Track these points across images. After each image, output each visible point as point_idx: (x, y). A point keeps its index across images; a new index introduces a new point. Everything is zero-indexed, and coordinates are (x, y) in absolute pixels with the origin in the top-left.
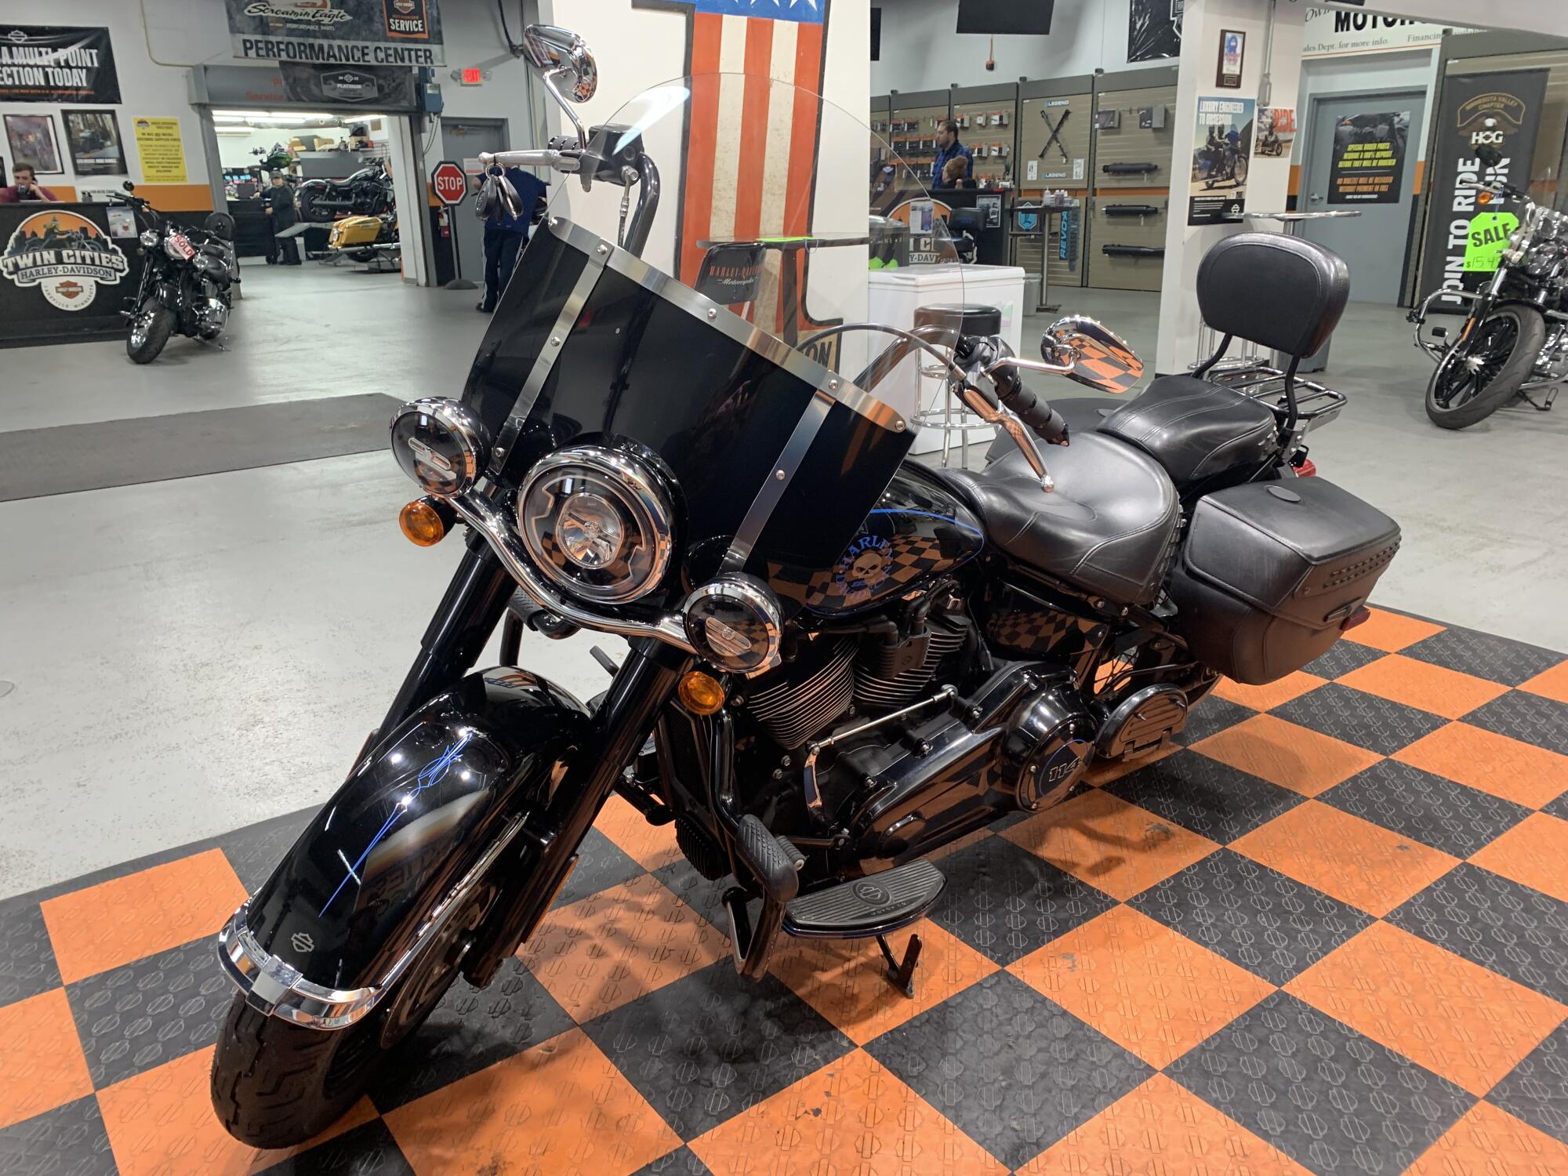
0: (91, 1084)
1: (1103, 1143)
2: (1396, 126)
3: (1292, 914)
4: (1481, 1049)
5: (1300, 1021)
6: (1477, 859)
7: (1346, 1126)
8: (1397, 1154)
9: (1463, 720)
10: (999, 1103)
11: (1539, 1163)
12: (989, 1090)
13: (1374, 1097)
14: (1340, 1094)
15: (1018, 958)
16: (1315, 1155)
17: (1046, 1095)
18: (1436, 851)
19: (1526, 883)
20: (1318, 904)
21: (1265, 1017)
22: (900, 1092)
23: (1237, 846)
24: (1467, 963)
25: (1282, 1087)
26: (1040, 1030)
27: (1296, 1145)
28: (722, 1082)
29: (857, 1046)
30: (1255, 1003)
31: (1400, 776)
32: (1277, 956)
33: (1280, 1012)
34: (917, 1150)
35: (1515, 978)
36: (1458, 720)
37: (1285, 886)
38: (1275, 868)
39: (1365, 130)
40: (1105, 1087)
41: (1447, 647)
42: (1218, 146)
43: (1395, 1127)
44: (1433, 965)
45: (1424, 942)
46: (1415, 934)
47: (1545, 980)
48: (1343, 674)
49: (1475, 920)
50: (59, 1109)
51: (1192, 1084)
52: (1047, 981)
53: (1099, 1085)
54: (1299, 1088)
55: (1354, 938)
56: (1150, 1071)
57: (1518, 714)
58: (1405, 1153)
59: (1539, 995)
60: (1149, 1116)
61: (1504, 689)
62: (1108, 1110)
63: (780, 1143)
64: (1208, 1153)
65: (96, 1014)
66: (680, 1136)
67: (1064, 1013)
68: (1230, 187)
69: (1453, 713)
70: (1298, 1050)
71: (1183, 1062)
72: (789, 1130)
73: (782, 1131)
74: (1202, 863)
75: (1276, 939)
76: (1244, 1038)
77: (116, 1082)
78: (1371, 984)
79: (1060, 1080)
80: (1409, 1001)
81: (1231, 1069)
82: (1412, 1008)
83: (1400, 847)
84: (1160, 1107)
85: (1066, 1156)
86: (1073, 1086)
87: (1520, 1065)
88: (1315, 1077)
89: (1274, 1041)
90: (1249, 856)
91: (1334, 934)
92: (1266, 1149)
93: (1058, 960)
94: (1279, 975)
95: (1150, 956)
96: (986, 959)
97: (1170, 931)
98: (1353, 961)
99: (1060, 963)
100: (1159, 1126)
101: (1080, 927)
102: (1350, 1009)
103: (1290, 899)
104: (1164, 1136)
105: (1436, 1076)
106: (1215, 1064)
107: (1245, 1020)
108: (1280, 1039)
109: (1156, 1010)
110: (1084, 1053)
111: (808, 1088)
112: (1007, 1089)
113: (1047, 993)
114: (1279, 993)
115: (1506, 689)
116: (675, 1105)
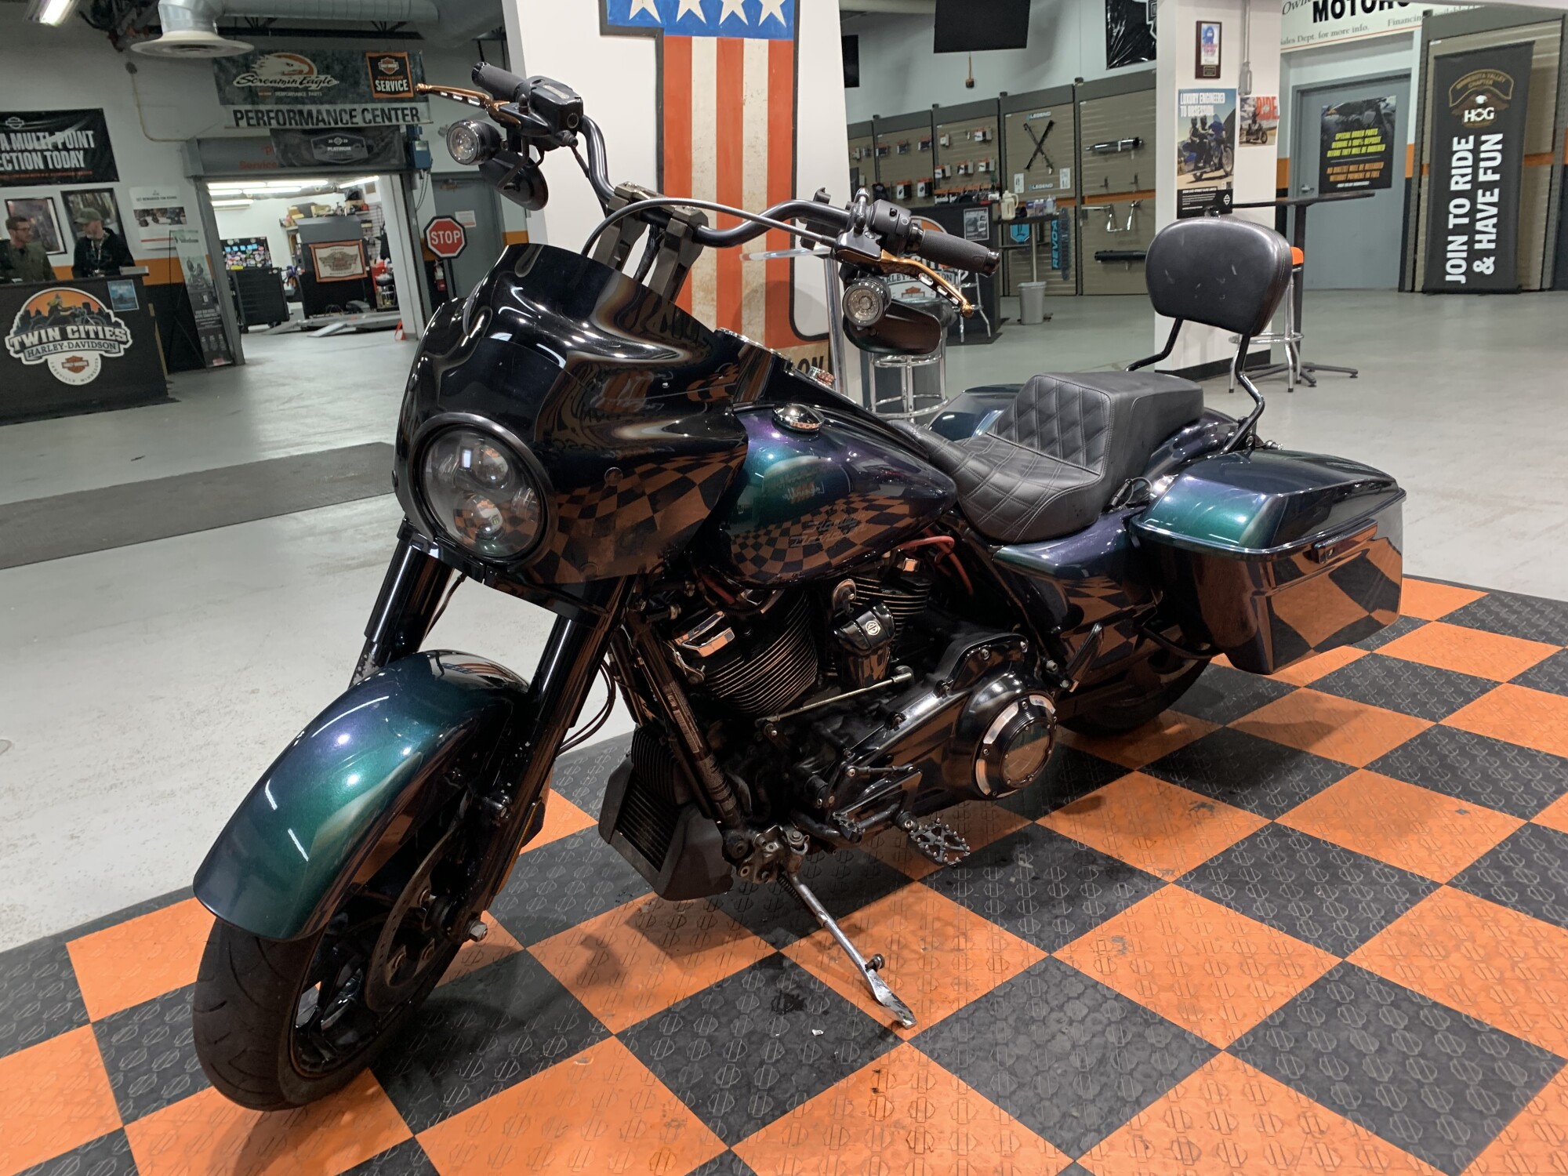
0: (119, 1118)
1: (1169, 1126)
2: (1383, 111)
3: (1351, 884)
5: (1368, 990)
6: (1540, 819)
7: (1427, 1096)
8: (1485, 1122)
9: (1513, 681)
10: (1055, 1090)
12: (1042, 1078)
13: (1454, 1065)
14: (1417, 1063)
15: (1065, 944)
16: (1397, 1127)
17: (1105, 1080)
18: (1496, 812)
20: (1377, 873)
21: (1332, 991)
22: (950, 1084)
23: (1286, 819)
24: (1541, 924)
25: (1355, 1060)
26: (1093, 1015)
27: (1372, 1117)
28: (765, 1083)
29: (903, 1042)
30: (1319, 976)
31: (1453, 741)
32: (1338, 928)
33: (1344, 983)
34: (972, 1143)
36: (1509, 682)
37: (1340, 856)
38: (1329, 840)
39: (1351, 118)
40: (1166, 1069)
41: (1489, 612)
42: (1203, 136)
43: (1480, 1095)
44: (1506, 927)
45: (1493, 904)
46: (1484, 897)
48: (1383, 644)
49: (1545, 881)
50: (87, 1145)
51: (1259, 1062)
52: (1098, 965)
53: (1160, 1068)
55: (1419, 905)
56: (1213, 1051)
58: (1493, 1121)
61: (1554, 649)
62: (1171, 1093)
63: (828, 1142)
64: (1282, 1131)
65: (121, 1050)
66: (724, 1140)
67: (1118, 997)
69: (1503, 676)
70: (1369, 1021)
71: (1247, 1040)
72: (836, 1128)
73: (829, 1131)
74: (1252, 838)
75: (1337, 912)
76: (1310, 1012)
77: (145, 1115)
78: (1440, 949)
80: (1482, 965)
81: (1299, 1045)
82: (1486, 971)
88: (1389, 1047)
89: (1342, 1013)
90: (1300, 829)
92: (1344, 1124)
93: (1108, 943)
94: (1342, 946)
95: (1203, 934)
96: (1032, 947)
97: (1223, 908)
98: (1418, 928)
99: (1109, 946)
100: (1227, 1109)
101: (1128, 910)
102: (1421, 977)
103: (1347, 869)
104: (1233, 1116)
105: (1520, 1040)
106: (1281, 1040)
107: (1310, 993)
108: (1348, 1011)
109: (1214, 988)
110: (1142, 1035)
111: (854, 1085)
112: (1063, 1076)
113: (1098, 977)
114: (1343, 965)
115: (1557, 649)
116: (717, 1110)
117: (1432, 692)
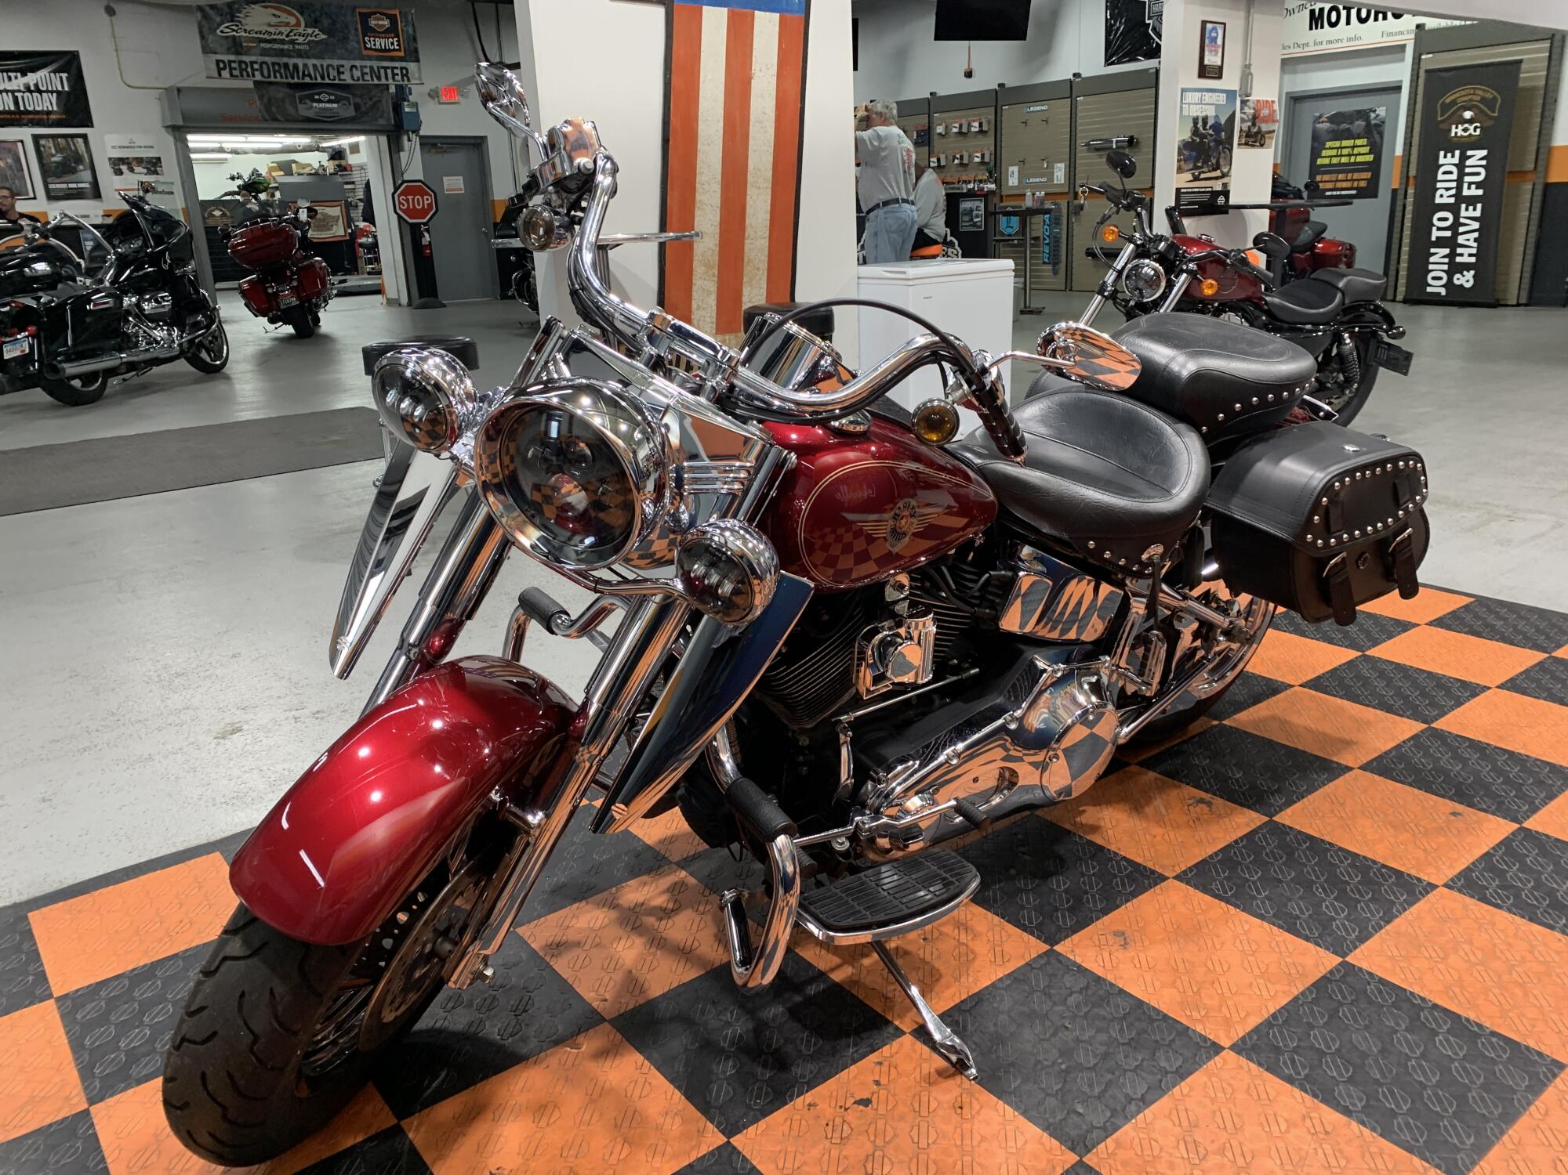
0: (84, 1099)
2: (1373, 122)
3: (1349, 884)
5: (1369, 992)
6: (1532, 824)
7: (1429, 1098)
8: (1488, 1126)
9: (1501, 687)
10: (1060, 1086)
12: (1047, 1073)
13: (1456, 1067)
15: (1067, 937)
16: (1401, 1129)
17: (1110, 1076)
18: (1490, 816)
20: (1375, 874)
21: (1333, 991)
23: (1285, 818)
24: (1536, 927)
25: (1358, 1060)
26: (1096, 1010)
30: (1319, 976)
31: (1444, 743)
32: (1338, 927)
33: (1345, 982)
34: (977, 1139)
36: (1498, 687)
37: (1338, 856)
38: (1326, 838)
39: (1342, 127)
40: (1171, 1067)
41: (1477, 617)
42: (1203, 136)
43: (1482, 1099)
44: (1502, 931)
45: (1489, 907)
46: (1480, 900)
48: (1374, 645)
49: (1538, 885)
50: (50, 1125)
51: (1263, 1061)
52: (1100, 959)
53: (1164, 1065)
54: (1376, 1062)
55: (1416, 906)
56: (1217, 1049)
57: (1558, 680)
58: (1495, 1125)
61: (1541, 656)
62: (1177, 1090)
63: (829, 1136)
64: (1287, 1131)
65: (87, 1027)
67: (1121, 991)
68: (1217, 178)
69: (1492, 681)
70: (1370, 1022)
71: (1251, 1038)
72: (838, 1121)
73: (831, 1123)
74: (1250, 836)
75: (1336, 911)
76: (1312, 1012)
77: (111, 1096)
78: (1439, 952)
79: (1122, 1061)
80: (1481, 968)
81: (1302, 1044)
82: (1484, 975)
83: (1454, 814)
84: (1230, 1085)
85: (1137, 1141)
86: (1137, 1067)
88: (1391, 1048)
89: (1343, 1014)
90: (1298, 828)
91: (1395, 903)
92: (1349, 1124)
93: (1109, 938)
94: (1342, 946)
95: (1205, 930)
96: (1033, 940)
97: (1224, 905)
98: (1417, 930)
99: (1111, 939)
100: (1232, 1105)
101: (1129, 904)
102: (1420, 979)
103: (1345, 868)
104: (1238, 1115)
105: (1518, 1044)
106: (1284, 1039)
107: (1311, 993)
108: (1350, 1011)
109: (1216, 984)
110: (1145, 1031)
111: (855, 1077)
112: (1067, 1072)
113: (1100, 972)
114: (1344, 964)
115: (1543, 656)
116: (716, 1100)
117: (1424, 694)
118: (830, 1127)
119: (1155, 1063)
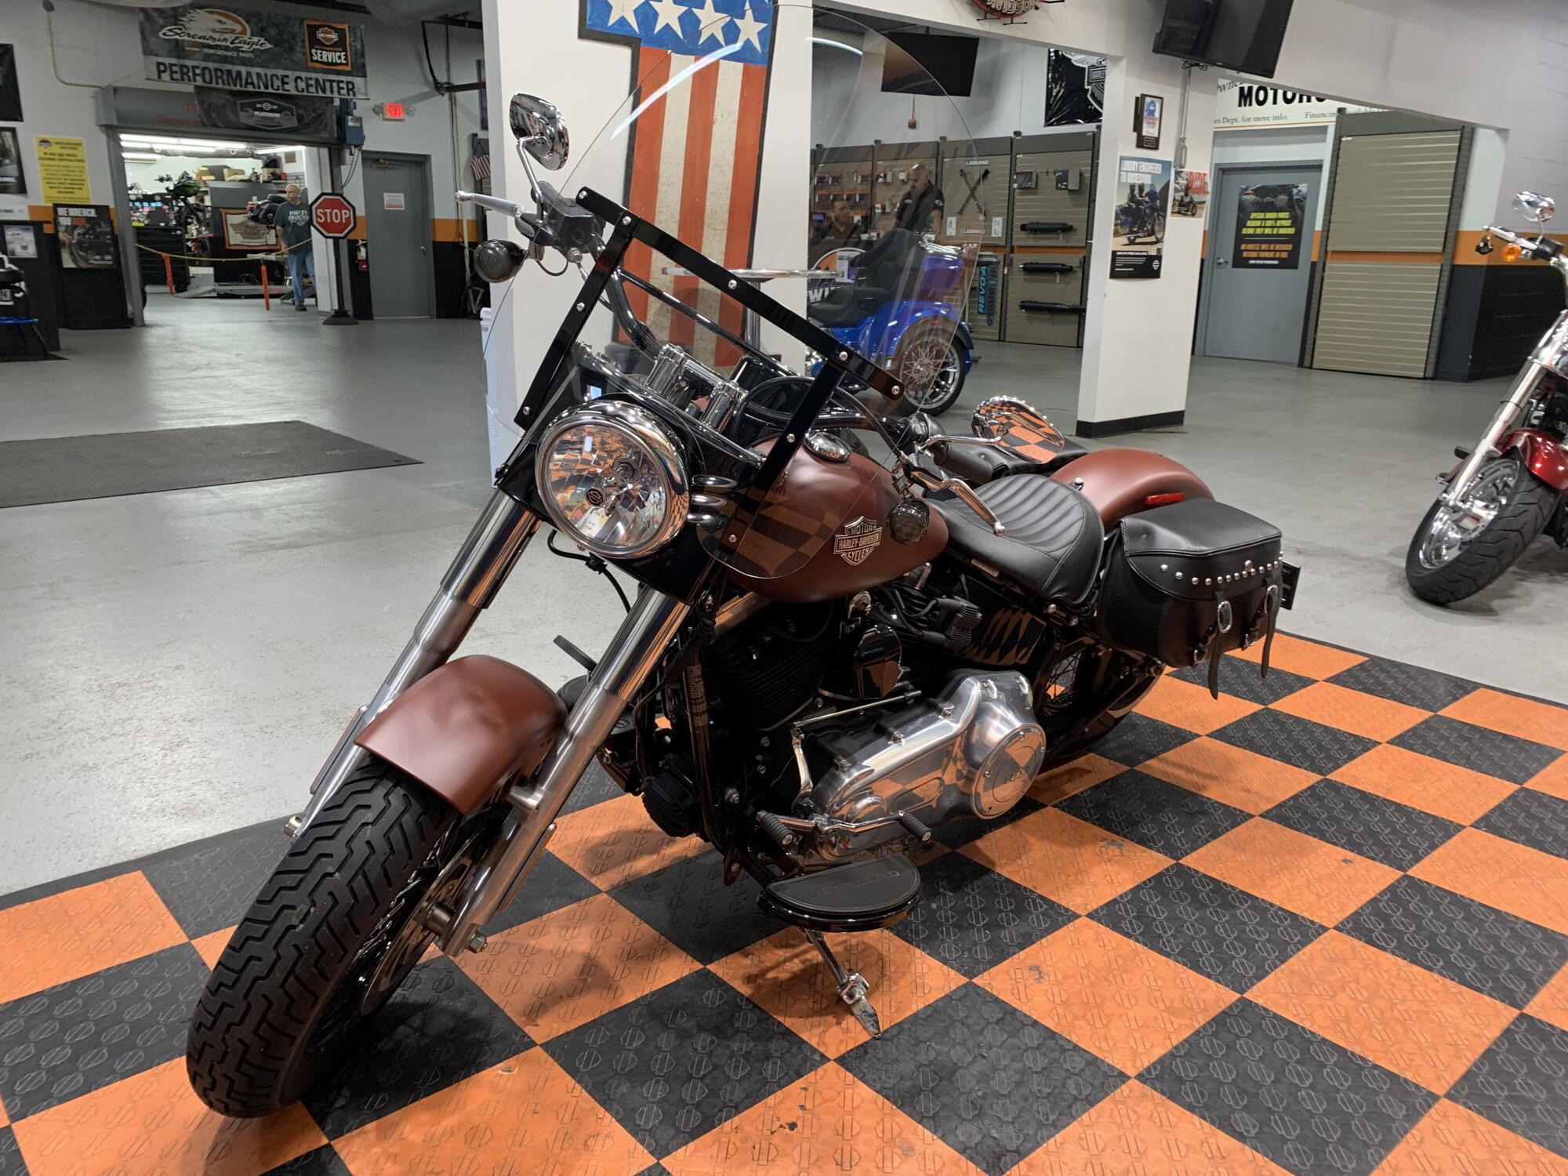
0: (6, 1116)
1: (1083, 1148)
2: (1295, 197)
3: (1248, 925)
4: (1437, 1050)
5: (1264, 1026)
6: (1416, 872)
7: (1317, 1126)
8: (1369, 1152)
9: (1391, 742)
10: (976, 1112)
11: (1502, 1157)
12: (965, 1099)
13: (1341, 1098)
14: (1308, 1094)
15: (985, 970)
16: (1290, 1155)
17: (1022, 1104)
18: (1377, 863)
19: (1465, 894)
20: (1272, 915)
21: (1231, 1023)
22: (876, 1103)
23: (1190, 861)
24: (1417, 969)
25: (1253, 1090)
26: (1011, 1040)
27: (1269, 1144)
28: (692, 1098)
29: (829, 1060)
30: (1219, 1010)
31: (1339, 795)
32: (1237, 965)
33: (1243, 1017)
35: (1463, 982)
36: (1387, 742)
37: (1238, 898)
38: (1227, 882)
39: (1266, 200)
40: (1080, 1094)
41: (1370, 676)
42: (1139, 203)
43: (1364, 1126)
44: (1386, 971)
45: (1375, 949)
46: (1367, 942)
47: (1490, 984)
48: (1276, 700)
49: (1420, 928)
51: (1166, 1090)
52: (1015, 992)
53: (1074, 1092)
55: (1309, 947)
56: (1123, 1078)
57: (1442, 738)
58: (1376, 1151)
59: (1487, 998)
60: (1126, 1123)
61: (1427, 714)
62: (1085, 1116)
63: (756, 1157)
64: (1187, 1156)
65: (6, 1045)
66: (652, 1153)
67: (1035, 1023)
68: (1151, 243)
69: (1382, 736)
70: (1265, 1054)
71: (1155, 1068)
72: (765, 1145)
73: (757, 1146)
74: (1158, 877)
75: (1235, 948)
76: (1212, 1045)
77: (35, 1113)
78: (1329, 990)
79: (1035, 1088)
80: (1366, 1006)
81: (1202, 1074)
82: (1369, 1012)
83: (1345, 861)
84: (1135, 1112)
85: (1047, 1164)
86: (1049, 1094)
87: (1475, 1065)
88: (1283, 1079)
89: (1241, 1045)
90: (1202, 871)
91: (1289, 944)
92: (1243, 1150)
93: (1025, 972)
94: (1240, 983)
95: (1114, 966)
96: (953, 973)
97: (1131, 942)
98: (1309, 969)
99: (1026, 973)
100: (1136, 1131)
101: (1044, 940)
102: (1311, 1015)
103: (1245, 911)
104: (1143, 1141)
105: (1398, 1076)
106: (1185, 1069)
107: (1212, 1026)
108: (1246, 1043)
109: (1124, 1018)
110: (1056, 1060)
111: (781, 1102)
112: (984, 1097)
113: (1015, 1004)
114: (1242, 1000)
115: (1429, 714)
116: (645, 1123)
117: (1320, 748)
118: (756, 1151)
119: (1065, 1091)
